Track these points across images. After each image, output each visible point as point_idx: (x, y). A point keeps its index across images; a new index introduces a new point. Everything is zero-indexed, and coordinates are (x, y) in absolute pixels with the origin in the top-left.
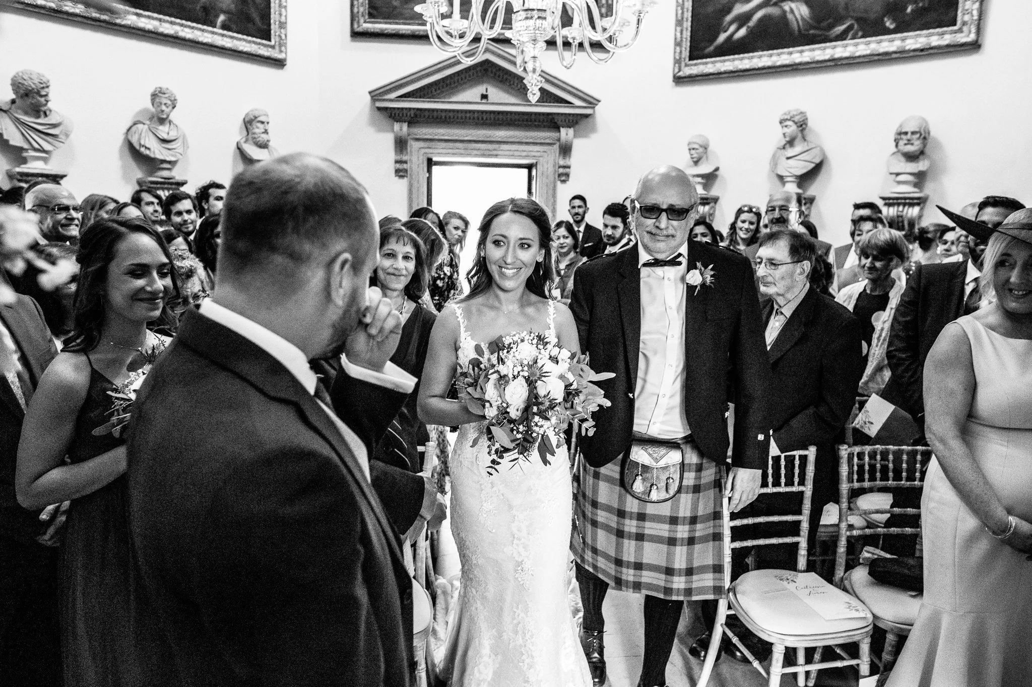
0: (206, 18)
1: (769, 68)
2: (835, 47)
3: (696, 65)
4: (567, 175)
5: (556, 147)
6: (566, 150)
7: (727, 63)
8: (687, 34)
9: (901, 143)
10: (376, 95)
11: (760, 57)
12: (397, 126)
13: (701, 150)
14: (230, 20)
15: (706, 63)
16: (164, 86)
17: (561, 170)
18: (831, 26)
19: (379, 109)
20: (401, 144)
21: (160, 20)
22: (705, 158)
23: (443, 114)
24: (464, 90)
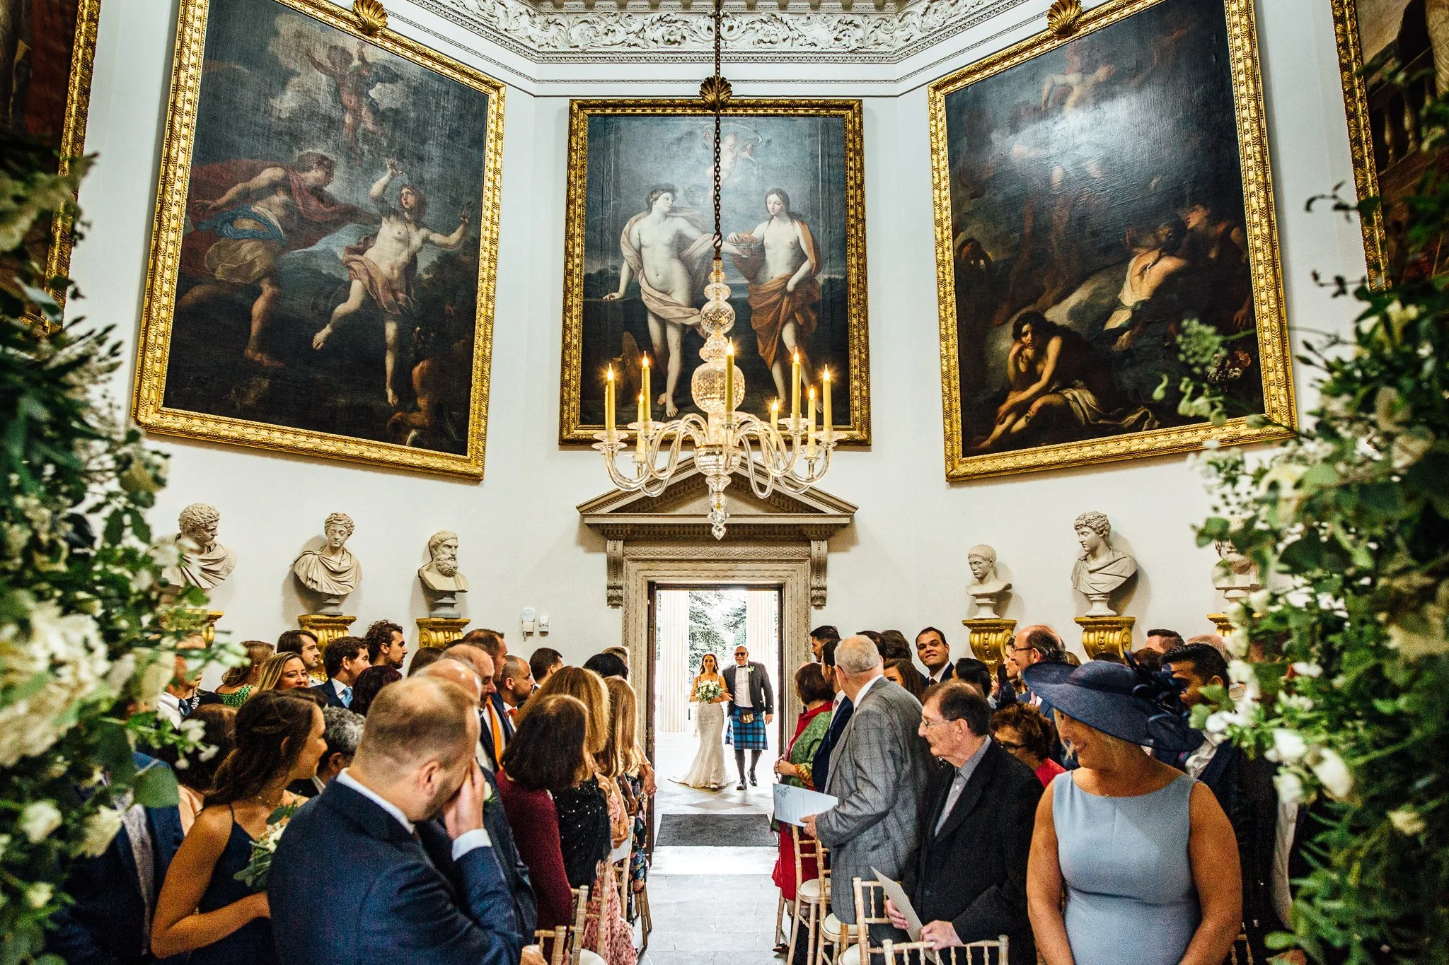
0: (394, 435)
1: (1057, 463)
2: (1130, 439)
3: (971, 461)
4: (823, 599)
5: (807, 564)
6: (819, 568)
7: (1008, 460)
8: (958, 427)
9: (1224, 551)
10: (586, 510)
11: (1046, 451)
12: (610, 545)
13: (985, 564)
14: (421, 435)
15: (983, 460)
16: (341, 512)
17: (815, 593)
18: (1123, 416)
19: (589, 525)
20: (615, 566)
21: (345, 441)
22: (991, 573)
23: (667, 530)
24: (692, 500)
